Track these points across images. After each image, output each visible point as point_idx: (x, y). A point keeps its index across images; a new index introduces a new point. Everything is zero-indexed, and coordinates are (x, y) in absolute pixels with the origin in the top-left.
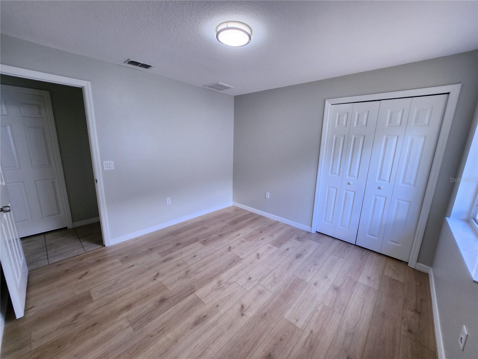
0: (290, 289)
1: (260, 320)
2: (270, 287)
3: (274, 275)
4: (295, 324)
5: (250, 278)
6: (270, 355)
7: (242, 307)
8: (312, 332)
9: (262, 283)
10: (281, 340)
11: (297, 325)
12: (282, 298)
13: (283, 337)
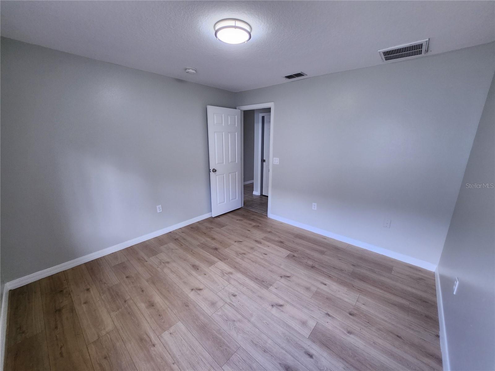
0: (214, 337)
1: (183, 302)
2: (219, 313)
3: (239, 321)
4: (168, 330)
5: (234, 296)
6: (152, 306)
7: (200, 290)
8: (154, 345)
9: (227, 306)
10: (159, 315)
11: (166, 332)
12: (202, 324)
13: (161, 317)
